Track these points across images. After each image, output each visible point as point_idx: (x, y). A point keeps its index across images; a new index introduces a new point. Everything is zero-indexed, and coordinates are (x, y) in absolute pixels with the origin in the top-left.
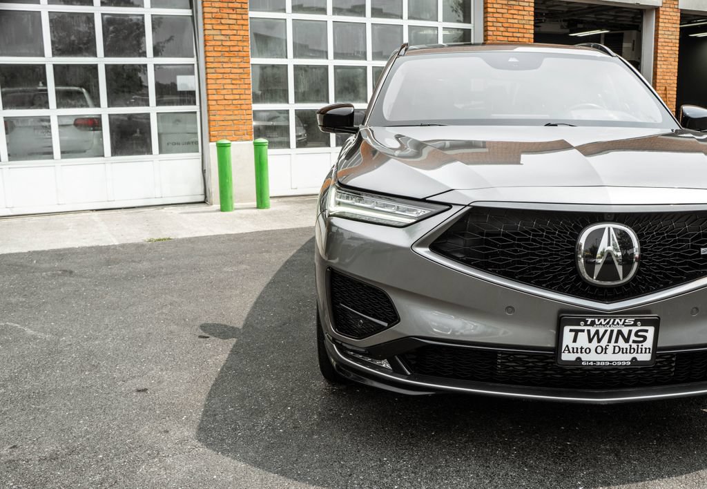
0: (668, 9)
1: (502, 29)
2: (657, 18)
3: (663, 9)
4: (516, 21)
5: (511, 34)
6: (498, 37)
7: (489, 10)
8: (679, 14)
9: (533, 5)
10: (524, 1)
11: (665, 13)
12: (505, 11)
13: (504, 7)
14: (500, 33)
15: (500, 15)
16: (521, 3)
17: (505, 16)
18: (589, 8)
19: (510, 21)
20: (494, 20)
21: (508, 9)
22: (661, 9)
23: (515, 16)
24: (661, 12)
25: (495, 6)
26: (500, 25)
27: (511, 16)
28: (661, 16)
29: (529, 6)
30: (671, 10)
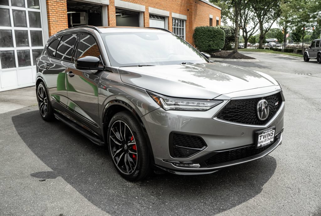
0: (111, 6)
1: (55, 13)
2: (108, 9)
3: (110, 6)
4: (60, 9)
5: (58, 15)
6: (54, 16)
7: (49, 4)
8: (115, 8)
9: (66, 2)
10: (63, 1)
11: (111, 8)
12: (55, 5)
13: (55, 3)
14: (54, 15)
15: (54, 6)
16: (62, 1)
17: (56, 7)
18: (77, 3)
19: (58, 9)
20: (52, 8)
21: (57, 4)
22: (109, 6)
23: (60, 7)
24: (109, 7)
25: (52, 2)
26: (54, 11)
27: (58, 7)
28: (110, 9)
29: (65, 3)
30: (112, 6)
